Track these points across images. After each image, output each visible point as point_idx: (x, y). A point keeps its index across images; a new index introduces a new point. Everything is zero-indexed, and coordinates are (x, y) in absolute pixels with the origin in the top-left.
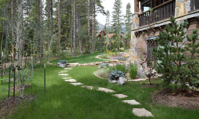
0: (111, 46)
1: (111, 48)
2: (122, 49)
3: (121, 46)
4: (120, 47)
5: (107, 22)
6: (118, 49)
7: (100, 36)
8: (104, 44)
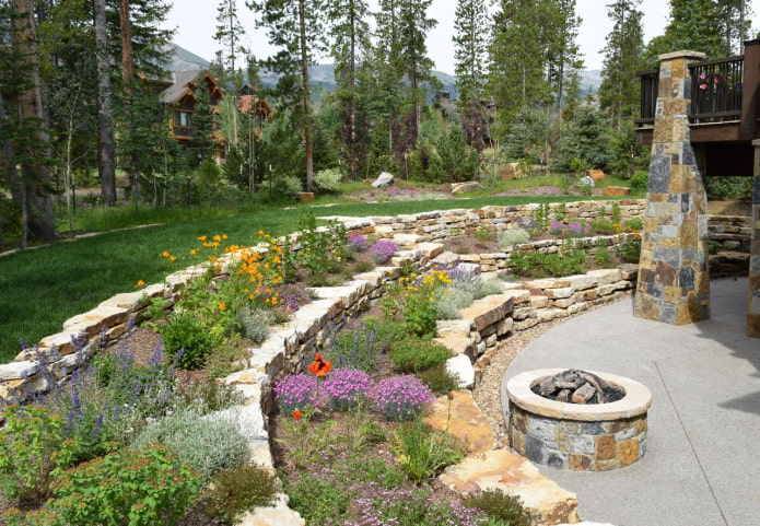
0: (251, 161)
1: (251, 178)
2: (329, 177)
3: (322, 161)
4: (316, 170)
5: (226, 23)
6: (303, 176)
7: (187, 102)
8: (208, 144)
